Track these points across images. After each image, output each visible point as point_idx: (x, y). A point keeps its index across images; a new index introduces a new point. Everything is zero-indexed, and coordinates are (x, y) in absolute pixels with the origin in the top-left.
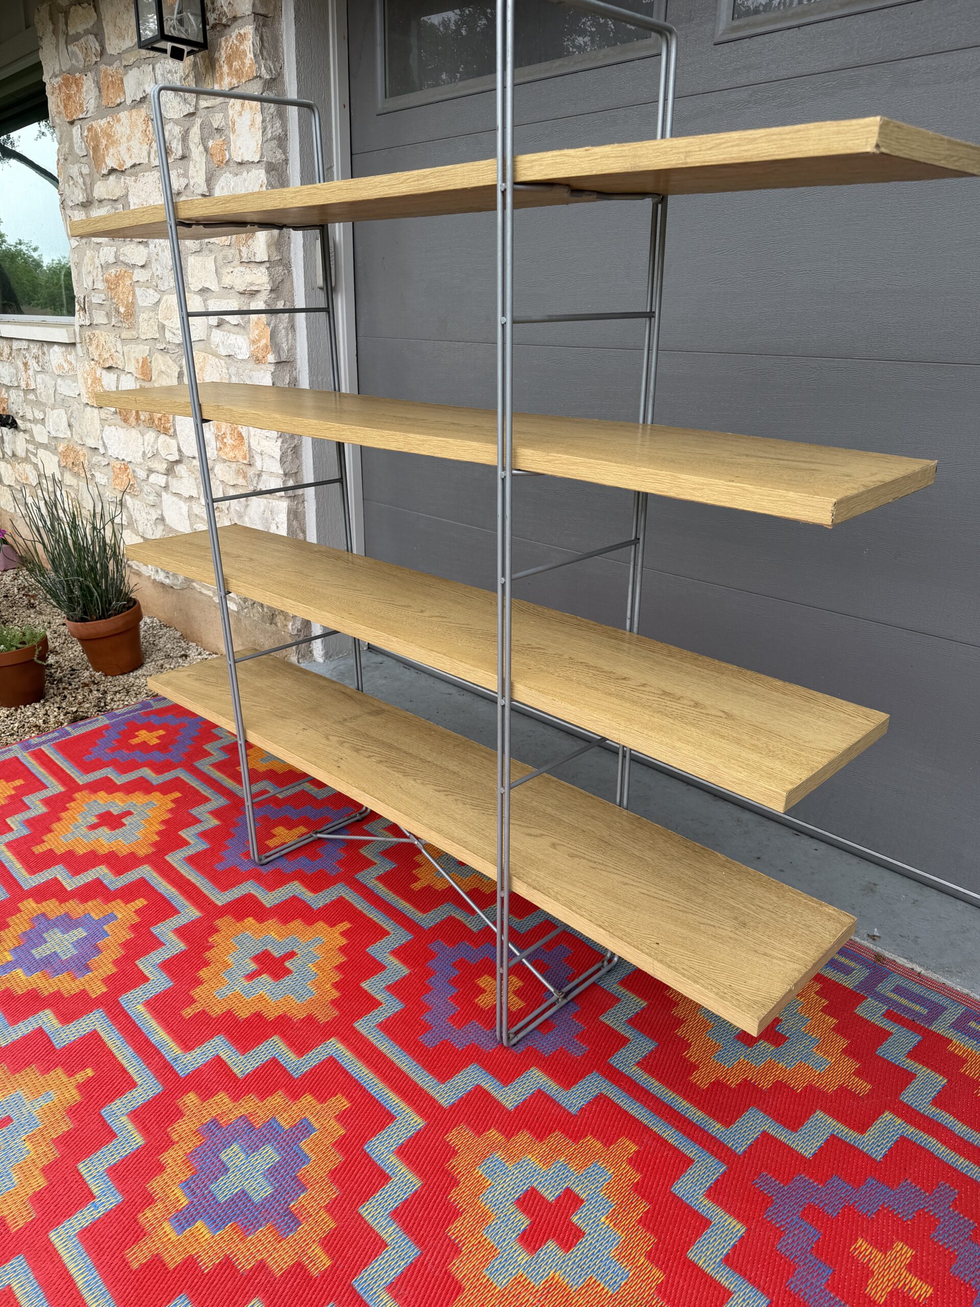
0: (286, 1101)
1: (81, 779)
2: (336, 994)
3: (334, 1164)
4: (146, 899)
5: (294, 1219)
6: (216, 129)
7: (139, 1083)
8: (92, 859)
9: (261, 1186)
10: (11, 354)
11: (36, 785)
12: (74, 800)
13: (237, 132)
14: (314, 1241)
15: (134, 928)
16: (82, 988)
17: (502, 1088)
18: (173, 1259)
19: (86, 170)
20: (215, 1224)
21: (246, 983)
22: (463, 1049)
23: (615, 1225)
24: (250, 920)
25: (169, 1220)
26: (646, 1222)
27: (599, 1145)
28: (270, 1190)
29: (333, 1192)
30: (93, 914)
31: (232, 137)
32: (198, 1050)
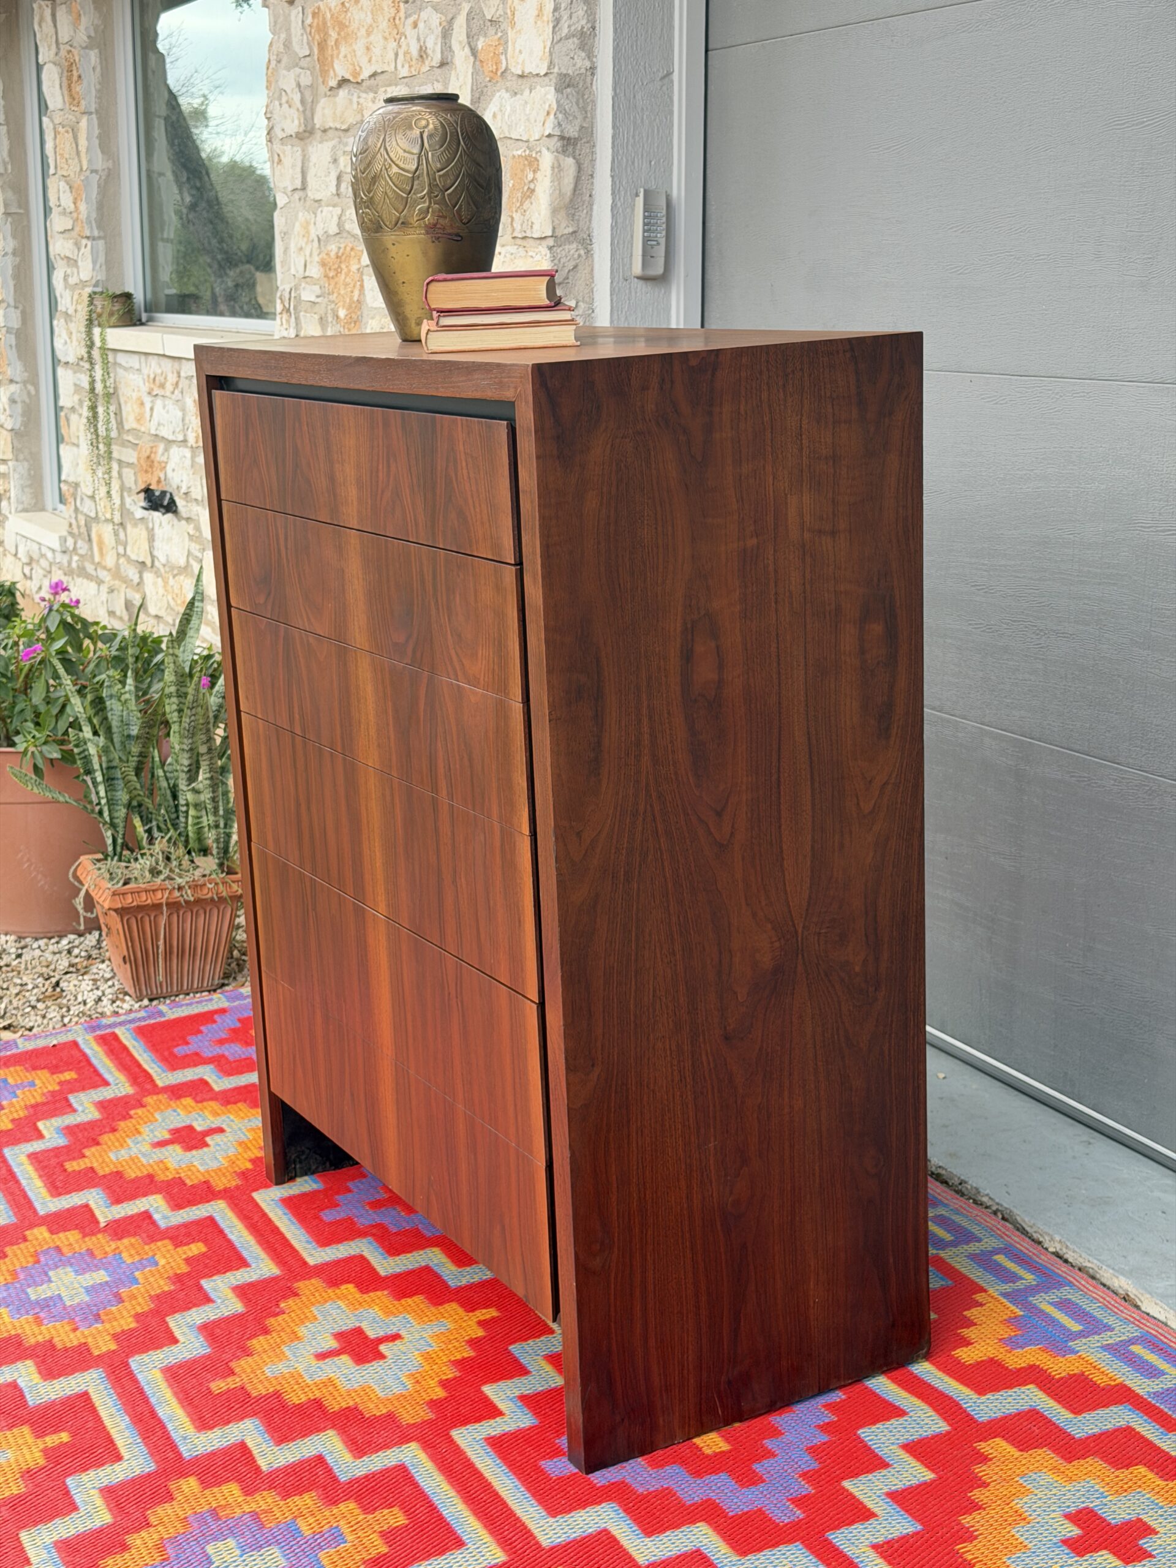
0: (319, 1504)
1: (163, 1077)
4: (207, 1245)
6: (491, 21)
7: (126, 1458)
8: (147, 1185)
10: (177, 384)
11: (92, 1079)
12: (142, 1106)
13: (518, 27)
15: (178, 1279)
16: (83, 1341)
17: (640, 1538)
19: (306, 79)
21: (314, 1362)
24: (349, 1288)
30: (125, 1255)
31: (511, 34)
32: (217, 1432)
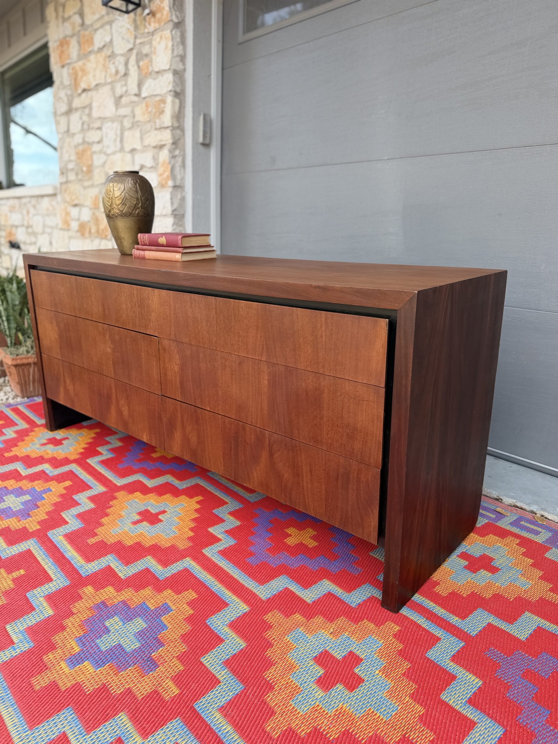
0: (154, 593)
1: (40, 421)
2: (191, 534)
3: (185, 631)
4: (72, 482)
5: (153, 664)
6: (145, 55)
7: (55, 579)
8: (41, 460)
9: (132, 642)
10: (20, 207)
11: (11, 423)
12: (33, 431)
13: (157, 54)
14: (168, 678)
15: (62, 496)
16: (24, 526)
17: (303, 590)
18: (65, 684)
19: (69, 92)
20: (98, 664)
21: (132, 526)
22: (276, 567)
23: (386, 676)
24: (138, 494)
25: (65, 660)
26: (408, 674)
27: (372, 625)
28: (138, 645)
29: (183, 648)
30: (36, 488)
31: (154, 57)
32: (96, 562)
